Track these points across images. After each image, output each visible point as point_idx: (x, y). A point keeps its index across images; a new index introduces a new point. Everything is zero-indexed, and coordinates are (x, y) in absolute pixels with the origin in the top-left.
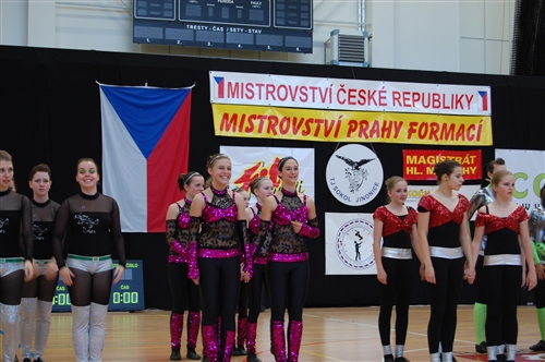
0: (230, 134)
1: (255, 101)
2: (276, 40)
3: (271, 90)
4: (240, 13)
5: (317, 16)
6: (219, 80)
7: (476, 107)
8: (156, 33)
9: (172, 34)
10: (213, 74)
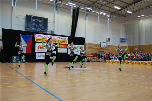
0: (37, 41)
1: (40, 37)
2: (43, 31)
3: (42, 36)
4: (39, 27)
5: (48, 28)
6: (36, 35)
7: (66, 39)
8: (28, 29)
9: (30, 29)
10: (35, 34)
